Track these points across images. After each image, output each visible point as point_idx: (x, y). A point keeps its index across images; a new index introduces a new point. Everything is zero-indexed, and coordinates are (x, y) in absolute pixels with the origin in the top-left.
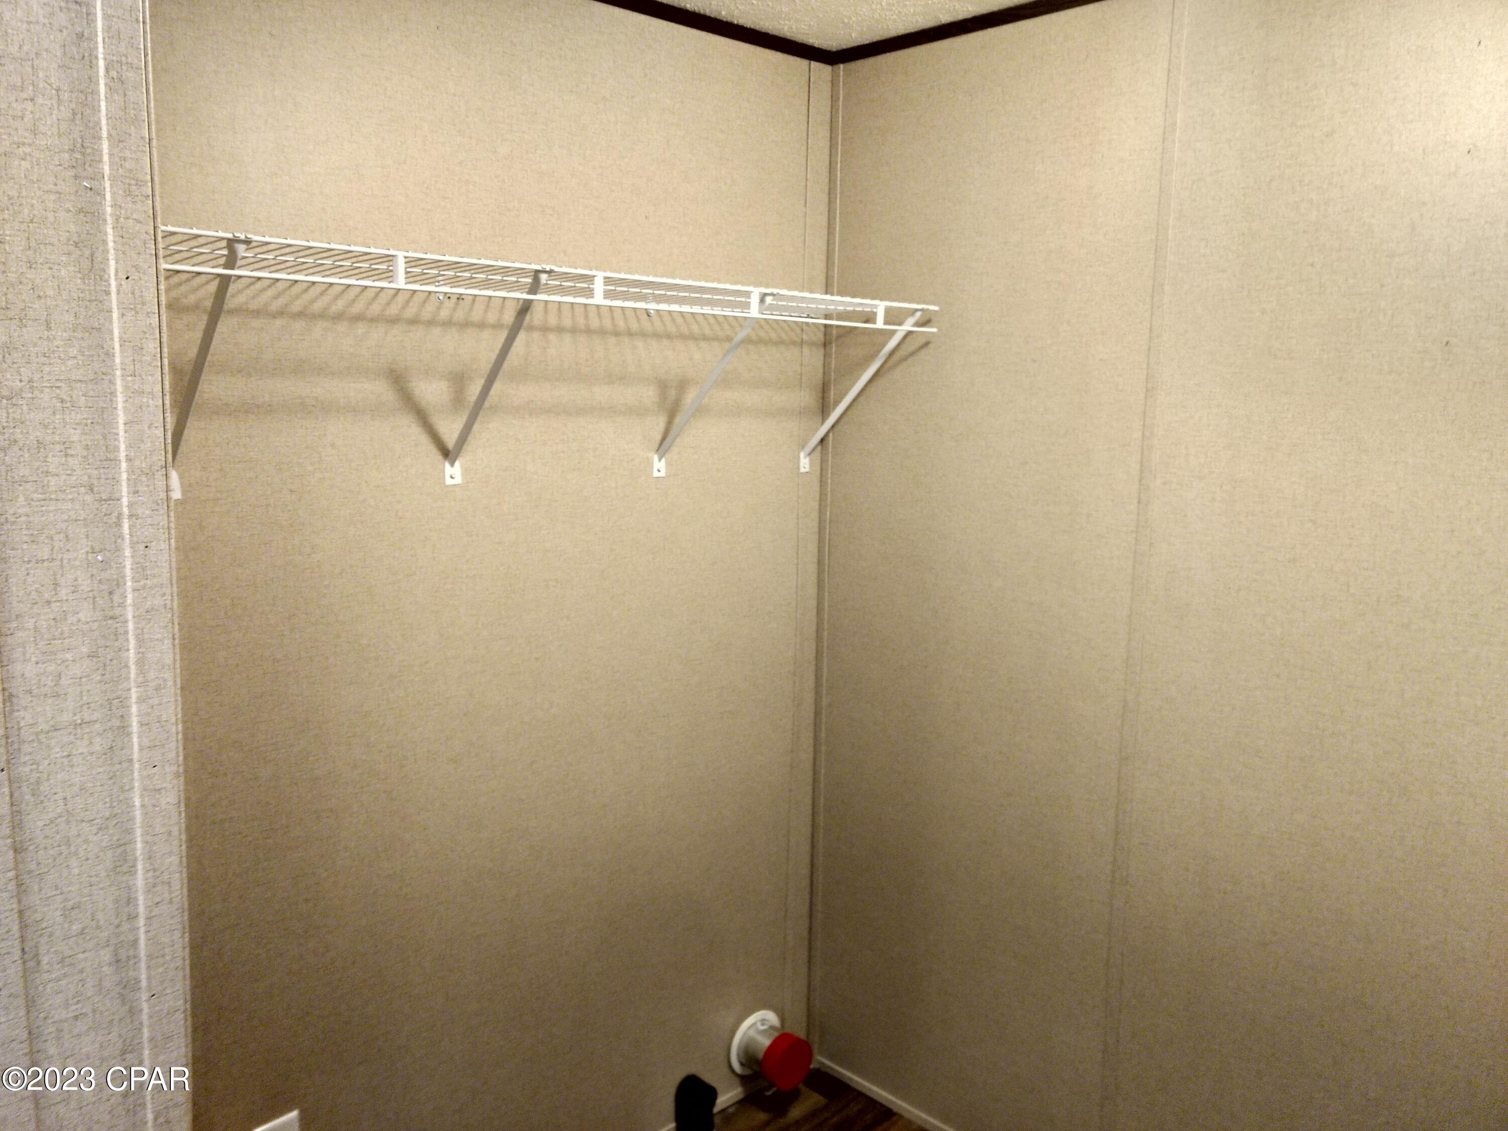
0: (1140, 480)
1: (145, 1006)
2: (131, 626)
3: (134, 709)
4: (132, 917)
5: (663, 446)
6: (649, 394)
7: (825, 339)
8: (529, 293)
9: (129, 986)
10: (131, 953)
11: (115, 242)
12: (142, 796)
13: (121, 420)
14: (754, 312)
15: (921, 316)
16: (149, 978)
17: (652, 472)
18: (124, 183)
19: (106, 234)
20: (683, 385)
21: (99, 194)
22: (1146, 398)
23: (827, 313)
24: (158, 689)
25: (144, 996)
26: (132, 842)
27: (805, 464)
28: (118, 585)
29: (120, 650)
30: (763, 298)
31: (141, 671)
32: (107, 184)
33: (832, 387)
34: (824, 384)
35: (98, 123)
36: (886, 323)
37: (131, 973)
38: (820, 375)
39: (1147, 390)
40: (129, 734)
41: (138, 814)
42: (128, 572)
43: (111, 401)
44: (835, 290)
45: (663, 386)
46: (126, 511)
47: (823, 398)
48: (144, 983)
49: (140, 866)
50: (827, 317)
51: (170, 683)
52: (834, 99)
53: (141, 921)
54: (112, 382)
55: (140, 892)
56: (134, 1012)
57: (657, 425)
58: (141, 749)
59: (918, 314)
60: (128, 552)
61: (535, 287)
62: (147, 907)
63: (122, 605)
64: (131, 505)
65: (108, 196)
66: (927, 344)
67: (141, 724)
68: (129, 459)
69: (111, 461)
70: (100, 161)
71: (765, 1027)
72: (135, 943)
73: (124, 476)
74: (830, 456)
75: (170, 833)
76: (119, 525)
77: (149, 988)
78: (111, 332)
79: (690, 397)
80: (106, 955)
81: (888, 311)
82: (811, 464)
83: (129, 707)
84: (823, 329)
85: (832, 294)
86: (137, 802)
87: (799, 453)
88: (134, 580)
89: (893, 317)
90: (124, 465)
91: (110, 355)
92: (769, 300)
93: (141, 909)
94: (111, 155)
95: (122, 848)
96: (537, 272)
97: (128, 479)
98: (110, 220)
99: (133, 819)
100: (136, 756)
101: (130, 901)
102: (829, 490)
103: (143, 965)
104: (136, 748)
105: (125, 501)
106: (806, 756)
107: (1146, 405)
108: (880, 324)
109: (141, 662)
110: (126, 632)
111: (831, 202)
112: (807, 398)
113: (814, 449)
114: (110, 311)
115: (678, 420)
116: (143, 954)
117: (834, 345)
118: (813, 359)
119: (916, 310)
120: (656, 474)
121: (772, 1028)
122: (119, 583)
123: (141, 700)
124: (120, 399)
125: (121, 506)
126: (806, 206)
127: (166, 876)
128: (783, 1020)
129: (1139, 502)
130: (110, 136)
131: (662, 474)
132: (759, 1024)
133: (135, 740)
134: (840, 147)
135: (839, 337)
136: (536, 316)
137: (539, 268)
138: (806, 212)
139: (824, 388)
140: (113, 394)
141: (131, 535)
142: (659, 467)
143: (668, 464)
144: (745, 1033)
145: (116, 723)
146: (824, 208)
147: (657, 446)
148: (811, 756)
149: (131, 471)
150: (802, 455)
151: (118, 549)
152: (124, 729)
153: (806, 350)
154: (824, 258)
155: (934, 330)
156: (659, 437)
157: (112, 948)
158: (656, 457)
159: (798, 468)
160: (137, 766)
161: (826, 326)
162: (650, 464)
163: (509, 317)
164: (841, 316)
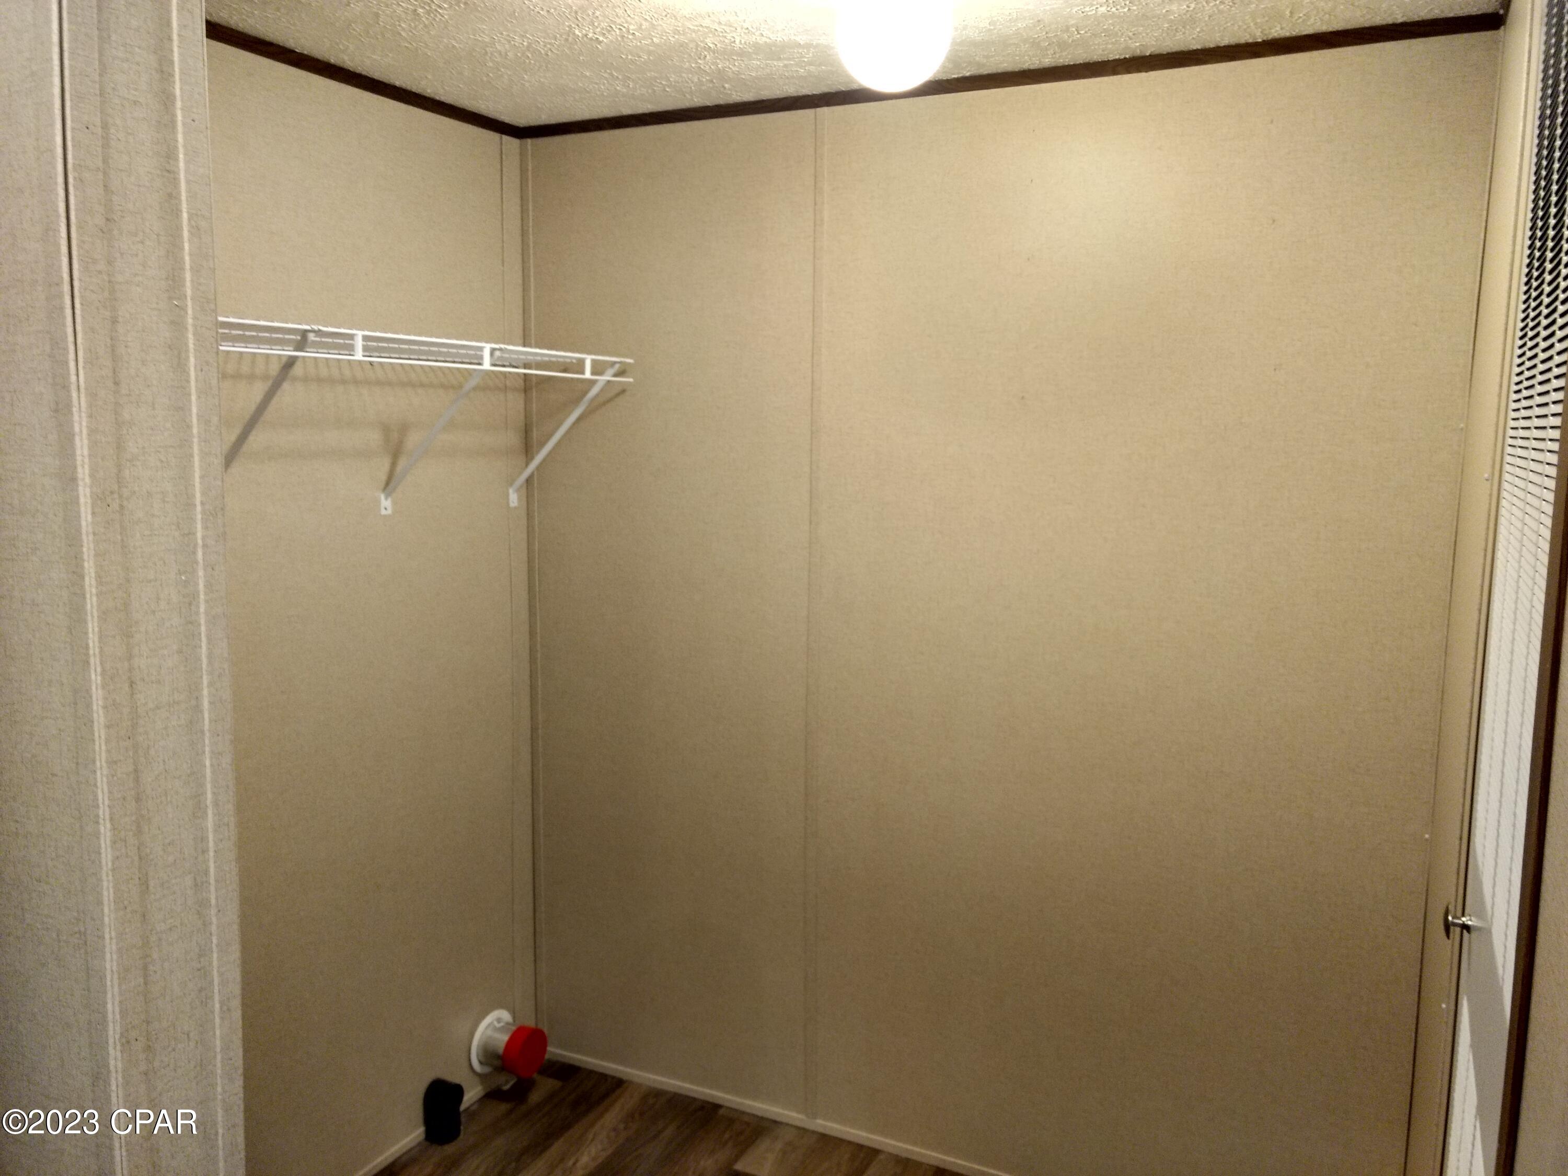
0: (811, 505)
1: (214, 920)
2: (203, 628)
3: (205, 692)
4: (205, 851)
5: (389, 485)
6: (374, 437)
7: (525, 385)
8: (296, 350)
9: (203, 904)
10: (204, 879)
11: (194, 344)
12: (211, 758)
13: (197, 475)
14: (487, 365)
15: (620, 367)
16: (217, 899)
17: (380, 510)
18: (199, 301)
19: (187, 338)
20: (404, 429)
21: (183, 309)
22: (812, 439)
23: (526, 362)
24: (220, 676)
25: (213, 911)
26: (204, 793)
27: (514, 499)
28: (194, 598)
29: (196, 647)
30: (493, 351)
31: (210, 663)
32: (189, 303)
33: (535, 429)
34: (526, 425)
35: (182, 259)
36: (593, 373)
37: (204, 894)
38: (522, 417)
39: (812, 433)
40: (201, 712)
41: (208, 771)
42: (201, 586)
43: (190, 461)
44: (533, 342)
45: (386, 430)
46: (200, 542)
47: (526, 438)
48: (213, 901)
49: (210, 812)
50: (526, 366)
51: (227, 671)
52: (523, 171)
53: (211, 854)
54: (191, 447)
55: (210, 830)
56: (206, 924)
57: (385, 464)
58: (210, 721)
59: (617, 366)
60: (201, 573)
61: (301, 345)
62: (215, 842)
63: (197, 613)
64: (203, 538)
65: (190, 312)
66: (623, 391)
67: (210, 703)
68: (202, 503)
69: (190, 505)
70: (184, 286)
71: (502, 1024)
72: (206, 873)
73: (199, 517)
74: (536, 491)
75: (228, 787)
76: (194, 553)
77: (217, 905)
78: (190, 410)
79: (413, 439)
80: (189, 881)
81: (594, 362)
82: (519, 499)
83: (202, 689)
84: (523, 376)
85: (530, 346)
86: (208, 763)
87: (508, 490)
88: (206, 594)
89: (598, 369)
90: (199, 508)
91: (189, 427)
92: (498, 353)
93: (211, 844)
94: (192, 281)
95: (198, 797)
96: (306, 331)
97: (202, 519)
98: (190, 328)
99: (205, 776)
100: (206, 727)
101: (204, 839)
102: (537, 523)
103: (212, 889)
104: (207, 722)
105: (199, 535)
106: (525, 769)
107: (812, 444)
108: (588, 375)
109: (210, 656)
110: (200, 634)
111: (524, 262)
112: (512, 439)
113: (521, 486)
114: (190, 395)
115: (402, 463)
116: (212, 881)
117: (534, 390)
118: (516, 402)
119: (615, 363)
120: (383, 512)
121: (508, 1024)
122: (195, 595)
123: (211, 684)
124: (196, 459)
125: (196, 539)
126: (503, 266)
127: (226, 820)
128: (514, 1018)
129: (811, 523)
130: (192, 268)
131: (389, 512)
132: (495, 1023)
133: (206, 715)
134: (531, 213)
135: (538, 383)
136: (298, 370)
137: (308, 327)
138: (503, 271)
139: (527, 431)
140: (192, 456)
141: (204, 560)
142: (386, 505)
143: (394, 503)
144: (483, 1034)
145: (193, 702)
146: (518, 267)
147: (382, 484)
148: (529, 768)
149: (204, 512)
150: (511, 491)
151: (194, 571)
152: (198, 709)
153: (510, 396)
154: (521, 311)
155: (631, 380)
156: (384, 478)
157: (192, 875)
158: (383, 497)
159: (508, 503)
160: (207, 734)
161: (525, 375)
162: (377, 502)
163: (275, 368)
164: (539, 366)
